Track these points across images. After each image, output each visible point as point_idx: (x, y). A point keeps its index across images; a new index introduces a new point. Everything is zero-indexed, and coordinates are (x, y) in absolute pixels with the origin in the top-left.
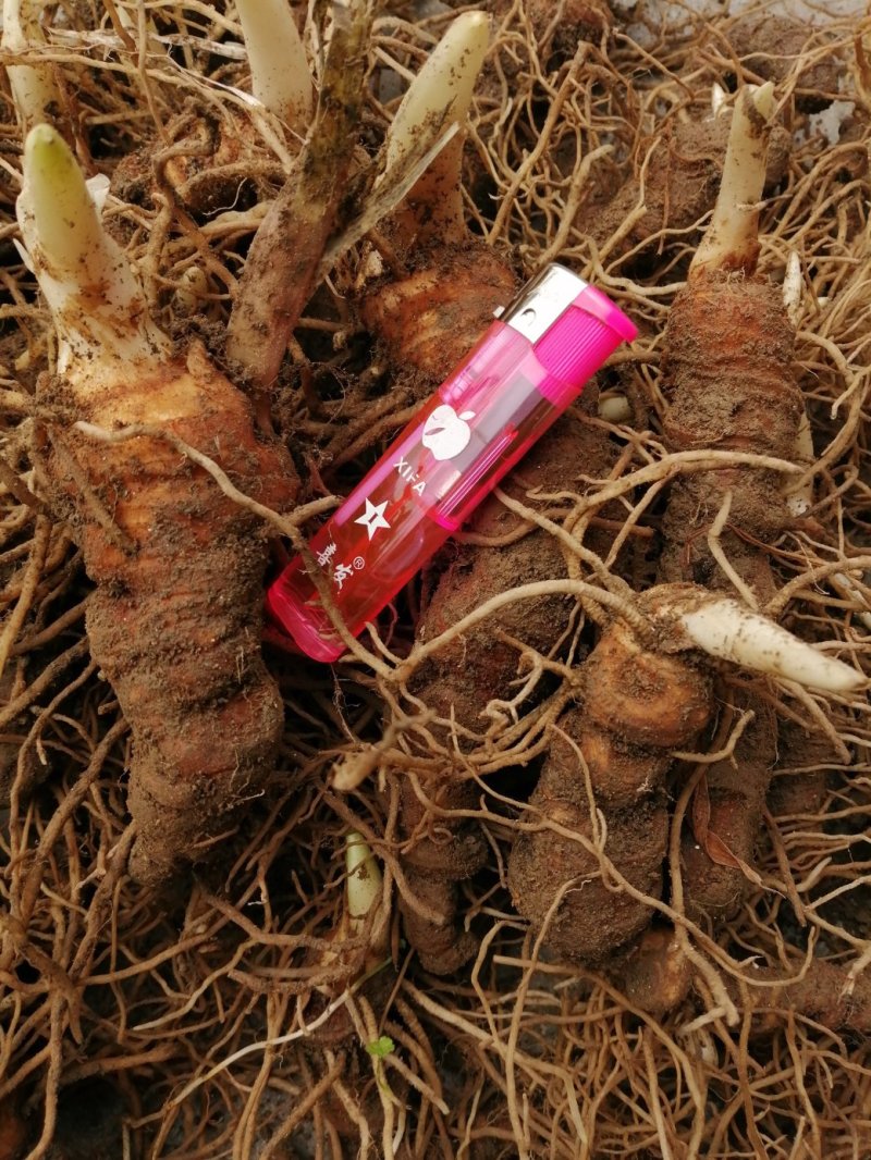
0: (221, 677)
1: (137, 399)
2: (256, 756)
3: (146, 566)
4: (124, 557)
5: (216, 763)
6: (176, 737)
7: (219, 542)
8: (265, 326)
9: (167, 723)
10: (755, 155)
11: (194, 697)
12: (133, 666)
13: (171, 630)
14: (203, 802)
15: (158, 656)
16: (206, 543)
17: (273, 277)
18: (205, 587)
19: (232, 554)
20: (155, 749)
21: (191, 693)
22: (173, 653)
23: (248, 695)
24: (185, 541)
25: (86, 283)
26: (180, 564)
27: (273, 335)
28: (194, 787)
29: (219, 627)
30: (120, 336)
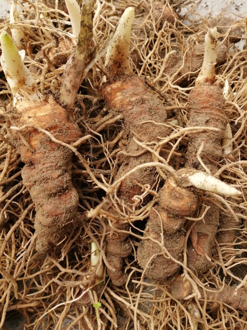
0: (59, 187)
1: (35, 110)
2: (71, 210)
3: (37, 156)
4: (31, 154)
5: (58, 212)
6: (47, 204)
7: (58, 148)
8: (70, 90)
9: (44, 200)
10: (213, 49)
11: (52, 192)
12: (34, 185)
13: (45, 174)
14: (55, 224)
15: (41, 181)
16: (54, 149)
17: (71, 76)
18: (54, 161)
19: (62, 152)
20: (41, 208)
21: (51, 191)
22: (46, 180)
23: (68, 192)
24: (48, 148)
25: (19, 79)
26: (47, 154)
27: (72, 93)
28: (53, 219)
29: (59, 172)
30: (30, 94)
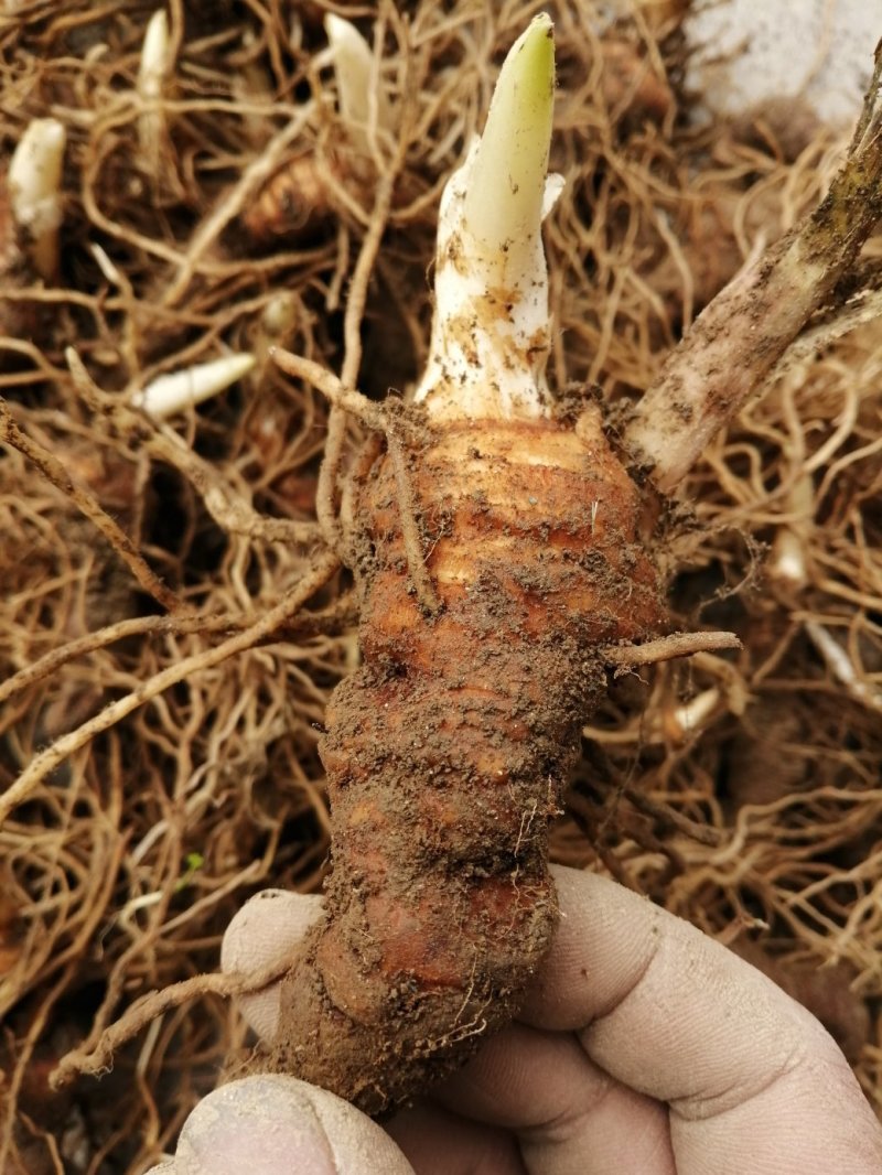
7: (554, 639)
8: (691, 410)
12: (374, 772)
13: (446, 735)
16: (534, 634)
18: (515, 689)
28: (394, 993)
